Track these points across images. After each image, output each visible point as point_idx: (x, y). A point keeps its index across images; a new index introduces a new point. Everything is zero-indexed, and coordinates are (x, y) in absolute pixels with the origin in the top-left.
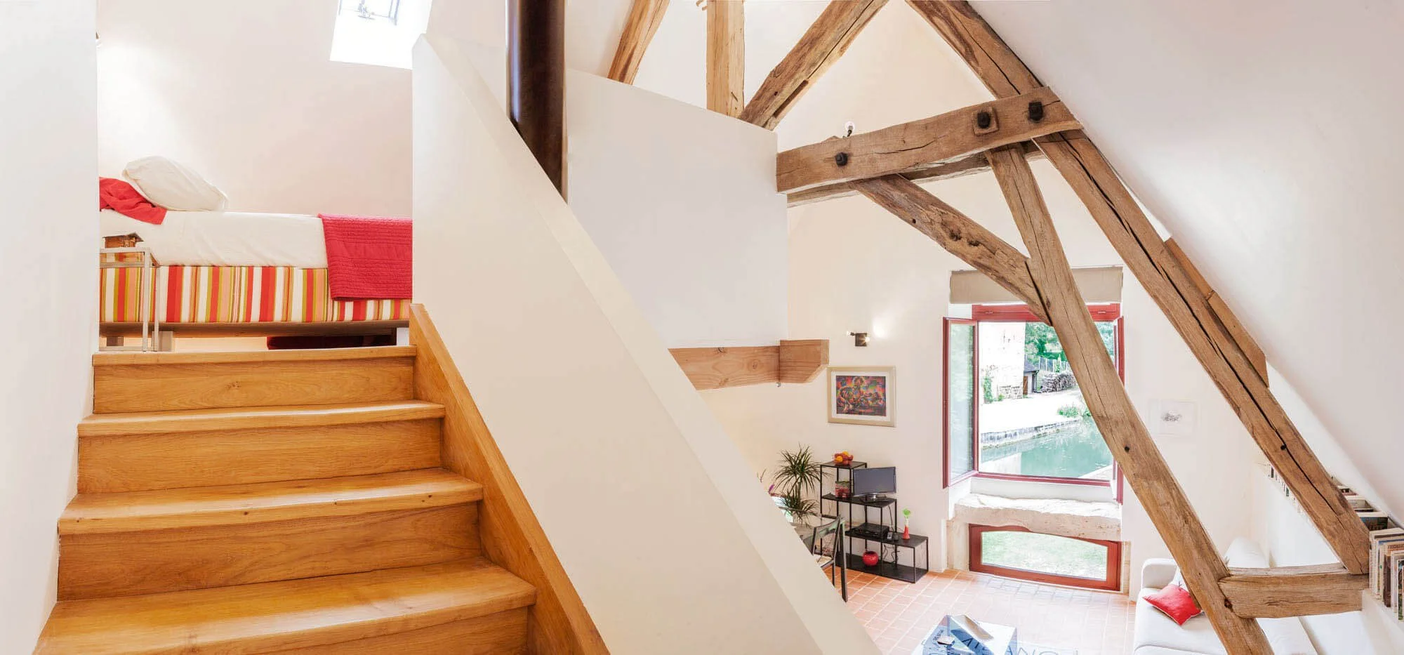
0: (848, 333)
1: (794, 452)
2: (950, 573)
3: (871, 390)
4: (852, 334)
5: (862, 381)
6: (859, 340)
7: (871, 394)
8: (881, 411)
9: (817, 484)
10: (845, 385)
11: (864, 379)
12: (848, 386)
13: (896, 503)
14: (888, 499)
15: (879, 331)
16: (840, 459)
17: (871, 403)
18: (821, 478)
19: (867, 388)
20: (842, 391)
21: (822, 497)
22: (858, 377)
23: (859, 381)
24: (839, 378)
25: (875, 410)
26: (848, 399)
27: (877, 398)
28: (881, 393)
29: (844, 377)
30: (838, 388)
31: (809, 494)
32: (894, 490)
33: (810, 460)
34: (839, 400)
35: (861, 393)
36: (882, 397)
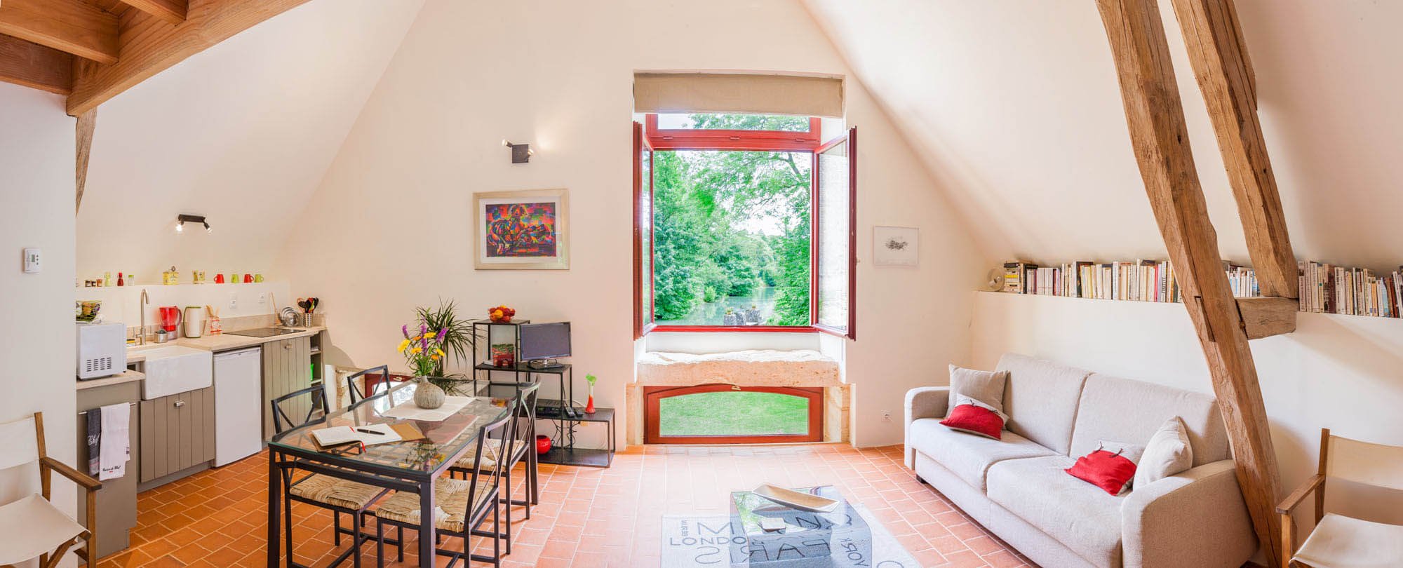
0: (504, 143)
1: (434, 312)
2: (632, 450)
3: (536, 222)
4: (509, 145)
5: (522, 211)
6: (520, 154)
7: (534, 228)
8: (549, 250)
9: (468, 350)
10: (498, 217)
11: (525, 209)
12: (502, 218)
13: (571, 369)
14: (560, 364)
15: (543, 143)
16: (500, 314)
17: (535, 240)
18: (474, 340)
19: (528, 219)
20: (494, 225)
21: (475, 368)
22: (517, 206)
23: (517, 211)
24: (489, 208)
25: (540, 248)
26: (503, 236)
27: (543, 231)
28: (548, 226)
29: (498, 206)
30: (488, 222)
31: (457, 364)
32: (569, 353)
33: (454, 320)
34: (490, 238)
35: (521, 227)
36: (551, 231)
